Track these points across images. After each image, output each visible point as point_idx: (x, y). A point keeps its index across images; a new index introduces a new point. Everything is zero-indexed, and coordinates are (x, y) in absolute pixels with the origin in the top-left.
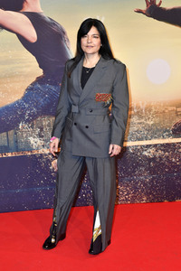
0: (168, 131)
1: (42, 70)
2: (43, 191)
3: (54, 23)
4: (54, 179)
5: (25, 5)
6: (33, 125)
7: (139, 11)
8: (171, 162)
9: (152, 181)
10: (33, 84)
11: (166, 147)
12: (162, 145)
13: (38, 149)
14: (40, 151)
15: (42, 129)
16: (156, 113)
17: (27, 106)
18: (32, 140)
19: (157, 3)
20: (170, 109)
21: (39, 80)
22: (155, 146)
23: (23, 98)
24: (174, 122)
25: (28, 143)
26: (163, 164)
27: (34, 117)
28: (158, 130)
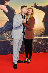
0: (38, 36)
1: (9, 20)
2: (8, 50)
3: (12, 8)
4: (11, 47)
5: (5, 3)
6: (6, 33)
7: (32, 6)
8: (39, 43)
9: (34, 47)
10: (7, 23)
11: (38, 39)
12: (37, 39)
13: (7, 39)
14: (8, 40)
15: (8, 34)
16: (36, 31)
17: (5, 28)
18: (6, 37)
19: (37, 5)
20: (39, 30)
21: (8, 22)
22: (35, 39)
23: (4, 26)
24: (40, 33)
25: (5, 38)
26: (37, 43)
27: (6, 31)
28: (36, 35)
